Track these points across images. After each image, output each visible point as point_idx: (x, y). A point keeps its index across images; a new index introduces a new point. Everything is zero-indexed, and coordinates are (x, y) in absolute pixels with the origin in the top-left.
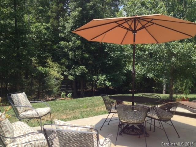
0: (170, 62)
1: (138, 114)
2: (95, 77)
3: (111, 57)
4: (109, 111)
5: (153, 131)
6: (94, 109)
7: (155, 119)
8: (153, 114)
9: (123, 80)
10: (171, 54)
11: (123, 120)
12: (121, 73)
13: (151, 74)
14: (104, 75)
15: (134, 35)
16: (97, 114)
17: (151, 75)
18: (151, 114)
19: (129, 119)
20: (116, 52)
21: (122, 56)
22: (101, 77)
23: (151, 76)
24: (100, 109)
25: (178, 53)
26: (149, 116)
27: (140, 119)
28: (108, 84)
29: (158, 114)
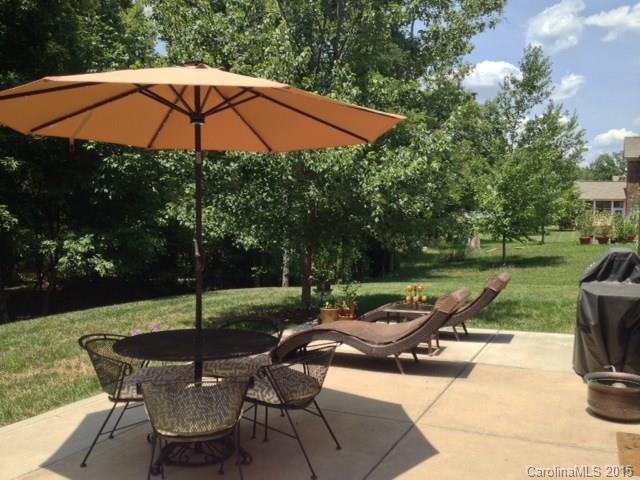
0: (301, 198)
1: (217, 397)
2: (48, 242)
3: (109, 171)
4: (113, 394)
5: (263, 437)
6: (52, 370)
7: (267, 405)
8: (263, 389)
9: (155, 248)
10: (304, 174)
11: (167, 430)
12: (147, 226)
13: (249, 234)
14: (83, 236)
15: (198, 130)
16: (64, 397)
17: (248, 241)
18: (257, 391)
19: (186, 423)
20: (126, 155)
21: (150, 168)
22: (73, 245)
23: (250, 243)
24: (74, 370)
25: (324, 171)
26: (252, 397)
27: (225, 419)
28: (103, 266)
29: (276, 388)
